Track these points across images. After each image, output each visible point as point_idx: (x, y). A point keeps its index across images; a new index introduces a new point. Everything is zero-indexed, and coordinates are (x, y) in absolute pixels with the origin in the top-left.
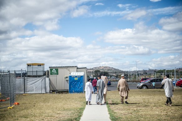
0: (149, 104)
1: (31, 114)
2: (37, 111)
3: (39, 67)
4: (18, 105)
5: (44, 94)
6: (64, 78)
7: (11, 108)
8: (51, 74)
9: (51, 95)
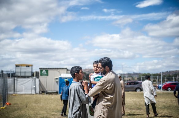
0: (141, 107)
1: (25, 115)
2: (31, 112)
3: (28, 68)
4: (10, 106)
5: (33, 94)
6: (54, 79)
7: (4, 108)
8: (41, 75)
9: (41, 96)
